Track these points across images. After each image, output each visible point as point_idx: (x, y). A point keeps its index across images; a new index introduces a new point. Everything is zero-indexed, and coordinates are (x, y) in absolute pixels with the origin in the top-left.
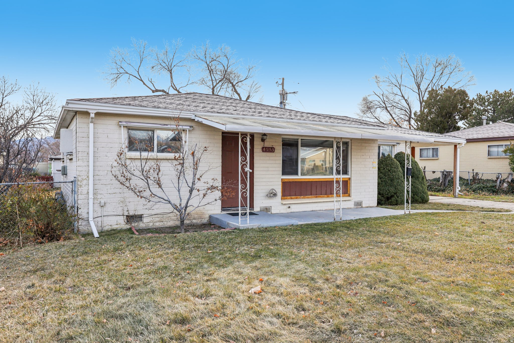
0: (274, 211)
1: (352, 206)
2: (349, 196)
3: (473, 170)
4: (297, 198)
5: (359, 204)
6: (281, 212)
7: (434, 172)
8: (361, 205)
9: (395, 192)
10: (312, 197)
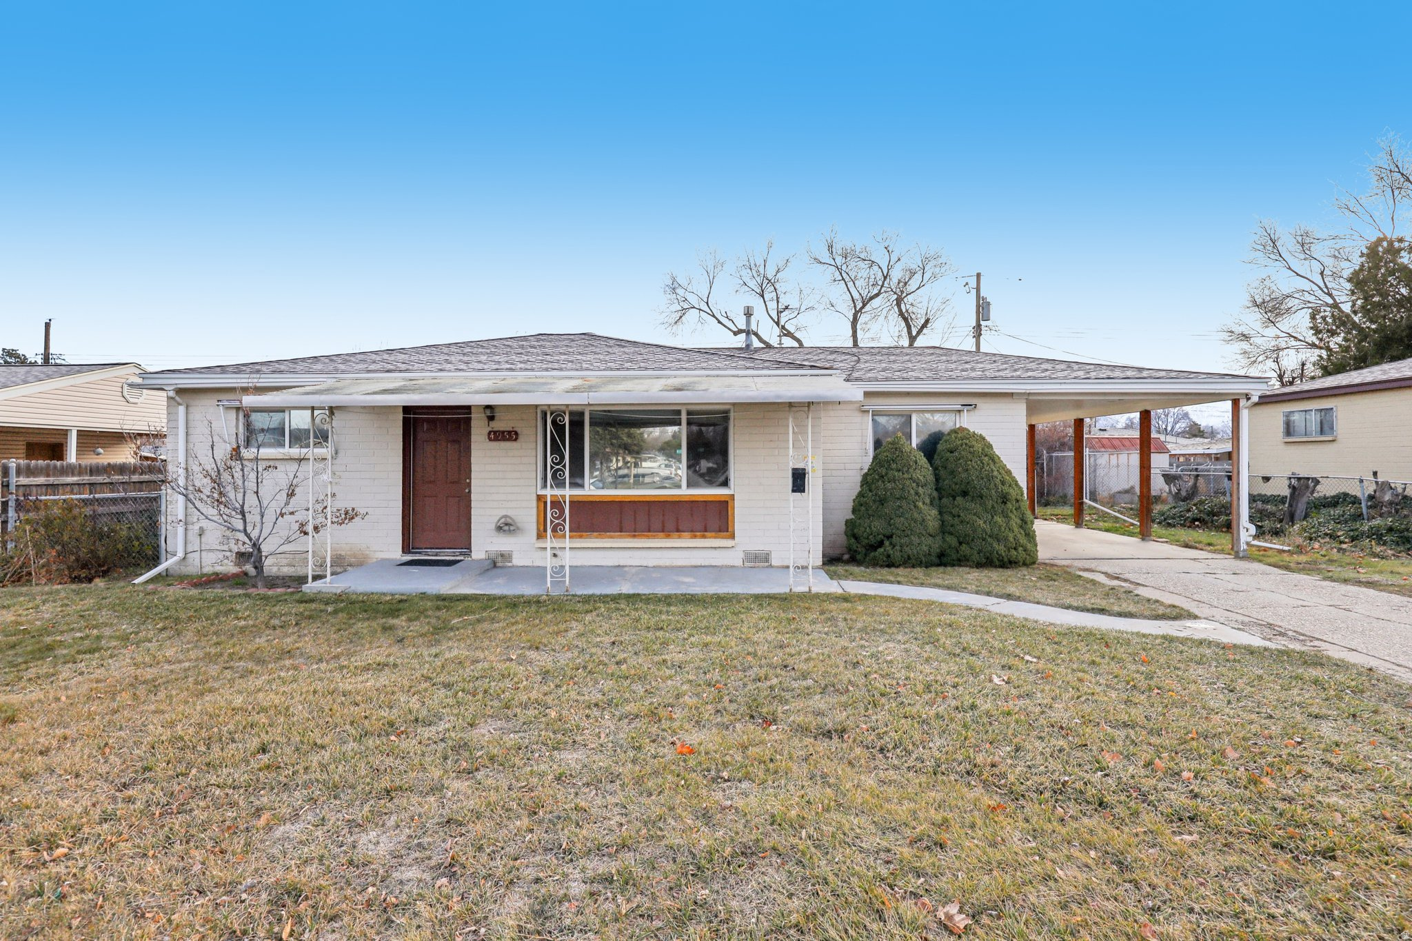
0: (517, 561)
1: (739, 563)
2: (733, 537)
3: (1375, 474)
4: (581, 537)
5: (760, 560)
6: (535, 564)
7: (1266, 479)
8: (767, 561)
9: (888, 534)
10: (620, 537)
